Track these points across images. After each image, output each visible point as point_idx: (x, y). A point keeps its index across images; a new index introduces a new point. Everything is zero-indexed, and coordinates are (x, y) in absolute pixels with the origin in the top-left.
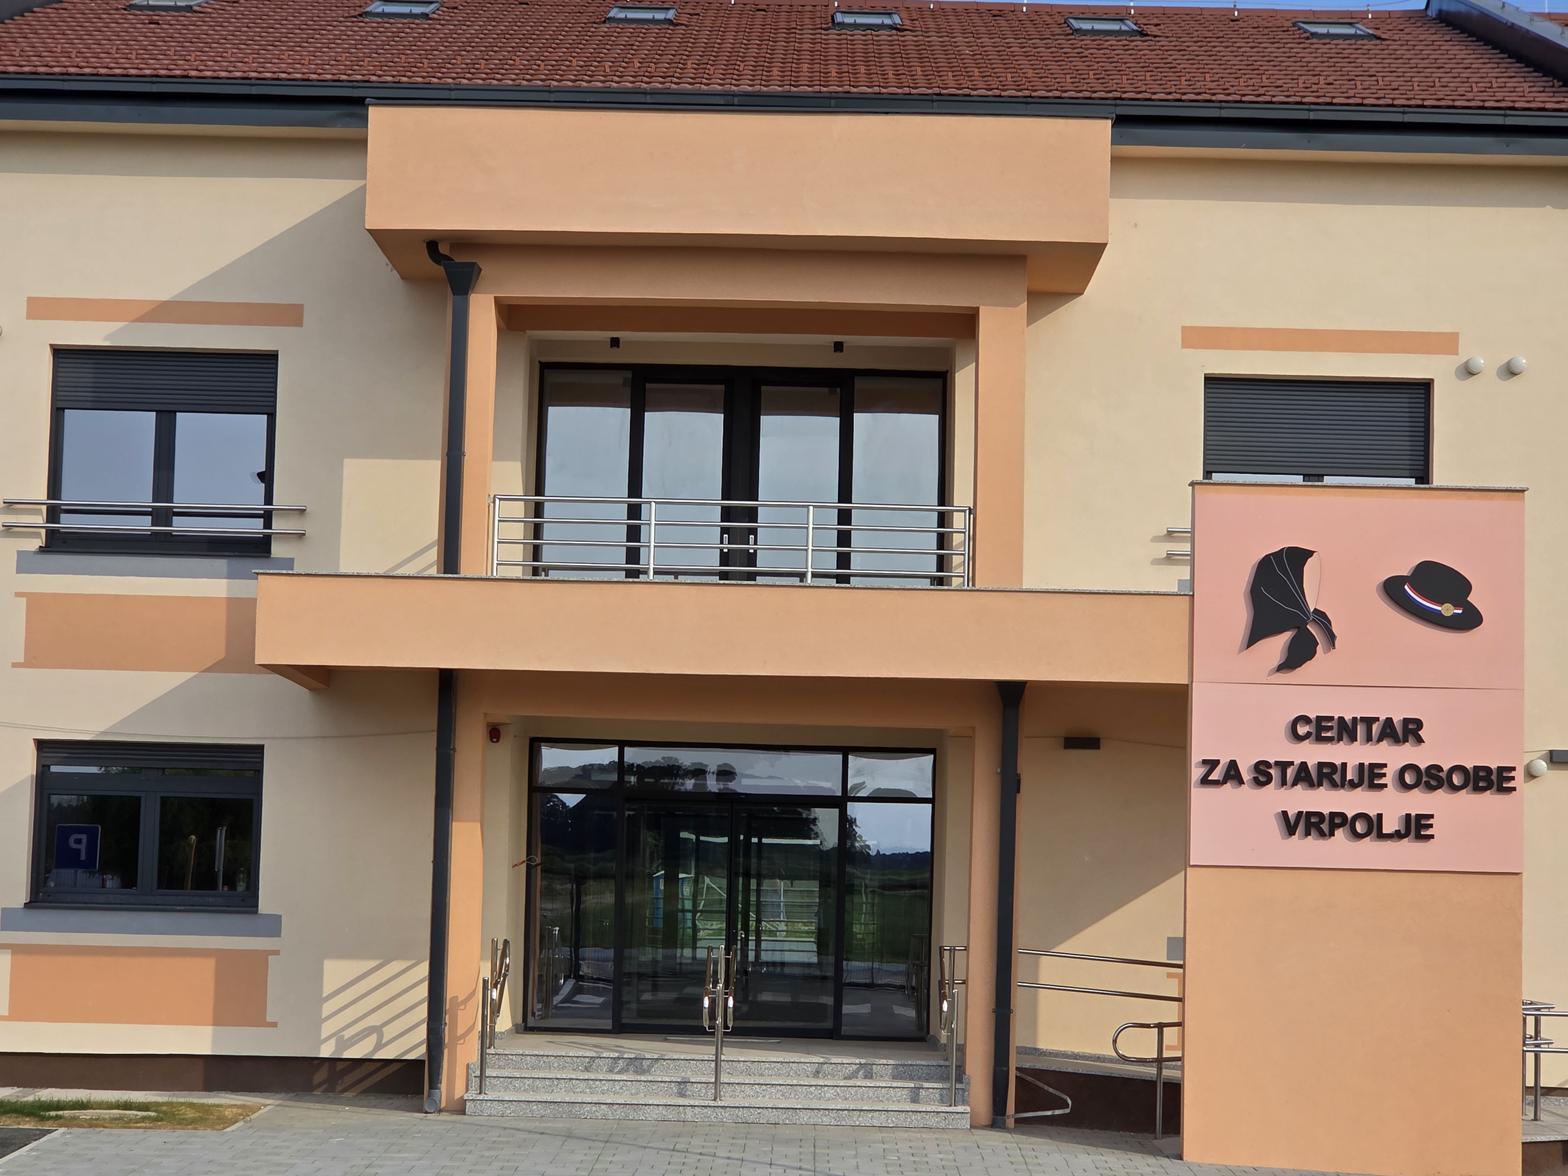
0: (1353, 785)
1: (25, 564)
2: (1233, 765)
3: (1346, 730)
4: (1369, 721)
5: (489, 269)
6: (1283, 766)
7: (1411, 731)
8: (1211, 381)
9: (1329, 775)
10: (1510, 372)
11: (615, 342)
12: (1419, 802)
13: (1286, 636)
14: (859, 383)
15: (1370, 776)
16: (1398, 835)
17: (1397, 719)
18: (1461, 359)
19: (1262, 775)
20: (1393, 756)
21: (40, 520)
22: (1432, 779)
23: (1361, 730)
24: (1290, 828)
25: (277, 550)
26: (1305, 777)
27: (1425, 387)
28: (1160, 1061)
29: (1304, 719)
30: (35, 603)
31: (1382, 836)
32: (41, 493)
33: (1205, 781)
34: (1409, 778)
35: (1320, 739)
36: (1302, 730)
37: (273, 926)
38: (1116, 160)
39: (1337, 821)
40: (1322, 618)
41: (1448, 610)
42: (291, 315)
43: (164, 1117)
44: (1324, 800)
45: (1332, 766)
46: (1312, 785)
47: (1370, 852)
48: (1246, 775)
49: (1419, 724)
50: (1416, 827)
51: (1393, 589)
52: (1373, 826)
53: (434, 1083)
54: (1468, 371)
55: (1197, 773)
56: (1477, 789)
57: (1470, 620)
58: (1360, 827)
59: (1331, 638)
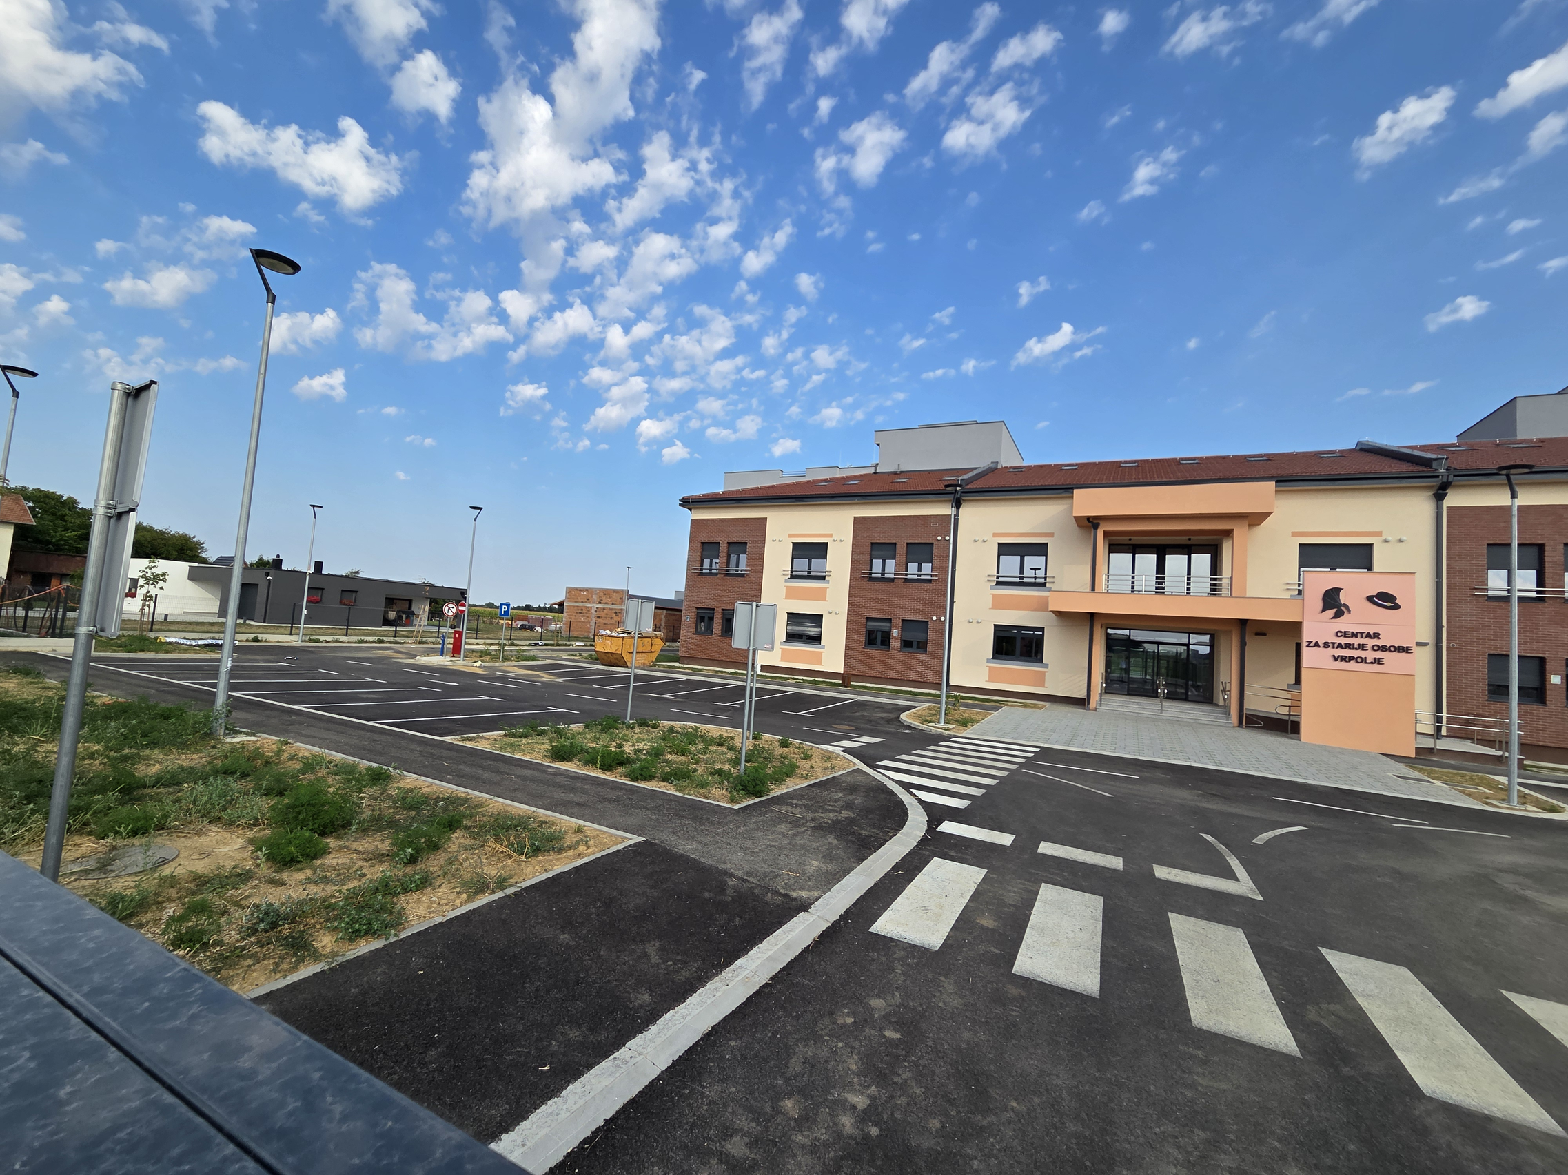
0: (1356, 649)
1: (992, 588)
2: (1317, 642)
3: (1354, 635)
4: (1362, 633)
5: (1102, 524)
6: (1334, 643)
7: (1376, 636)
8: (1300, 545)
9: (1348, 646)
10: (1400, 541)
11: (1130, 539)
12: (1379, 654)
13: (1335, 610)
14: (1193, 548)
15: (1362, 647)
16: (1372, 663)
17: (1371, 633)
18: (1383, 538)
19: (1326, 645)
20: (1370, 642)
21: (995, 578)
22: (1384, 648)
23: (1359, 635)
24: (1336, 659)
25: (1047, 585)
26: (1340, 646)
27: (1370, 546)
28: (1289, 715)
29: (1341, 632)
30: (994, 596)
31: (1366, 663)
32: (995, 573)
33: (1308, 646)
34: (1376, 648)
35: (1345, 637)
36: (1339, 634)
37: (1047, 666)
38: (1276, 491)
39: (1351, 658)
40: (1346, 606)
41: (1389, 604)
42: (1051, 535)
43: (1026, 705)
44: (1347, 653)
45: (1350, 644)
46: (1342, 648)
47: (1362, 667)
48: (1321, 645)
49: (1379, 634)
50: (1378, 661)
51: (1370, 599)
52: (1364, 660)
53: (1089, 703)
54: (1386, 541)
55: (1305, 644)
56: (1399, 652)
57: (1397, 607)
58: (1359, 660)
59: (1349, 611)
